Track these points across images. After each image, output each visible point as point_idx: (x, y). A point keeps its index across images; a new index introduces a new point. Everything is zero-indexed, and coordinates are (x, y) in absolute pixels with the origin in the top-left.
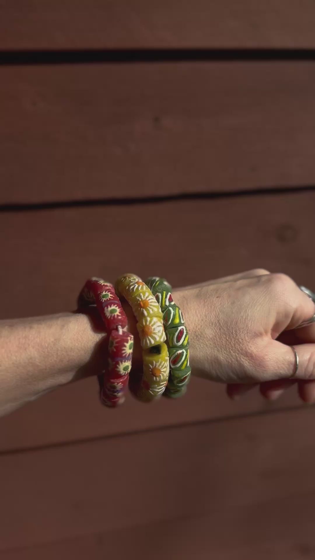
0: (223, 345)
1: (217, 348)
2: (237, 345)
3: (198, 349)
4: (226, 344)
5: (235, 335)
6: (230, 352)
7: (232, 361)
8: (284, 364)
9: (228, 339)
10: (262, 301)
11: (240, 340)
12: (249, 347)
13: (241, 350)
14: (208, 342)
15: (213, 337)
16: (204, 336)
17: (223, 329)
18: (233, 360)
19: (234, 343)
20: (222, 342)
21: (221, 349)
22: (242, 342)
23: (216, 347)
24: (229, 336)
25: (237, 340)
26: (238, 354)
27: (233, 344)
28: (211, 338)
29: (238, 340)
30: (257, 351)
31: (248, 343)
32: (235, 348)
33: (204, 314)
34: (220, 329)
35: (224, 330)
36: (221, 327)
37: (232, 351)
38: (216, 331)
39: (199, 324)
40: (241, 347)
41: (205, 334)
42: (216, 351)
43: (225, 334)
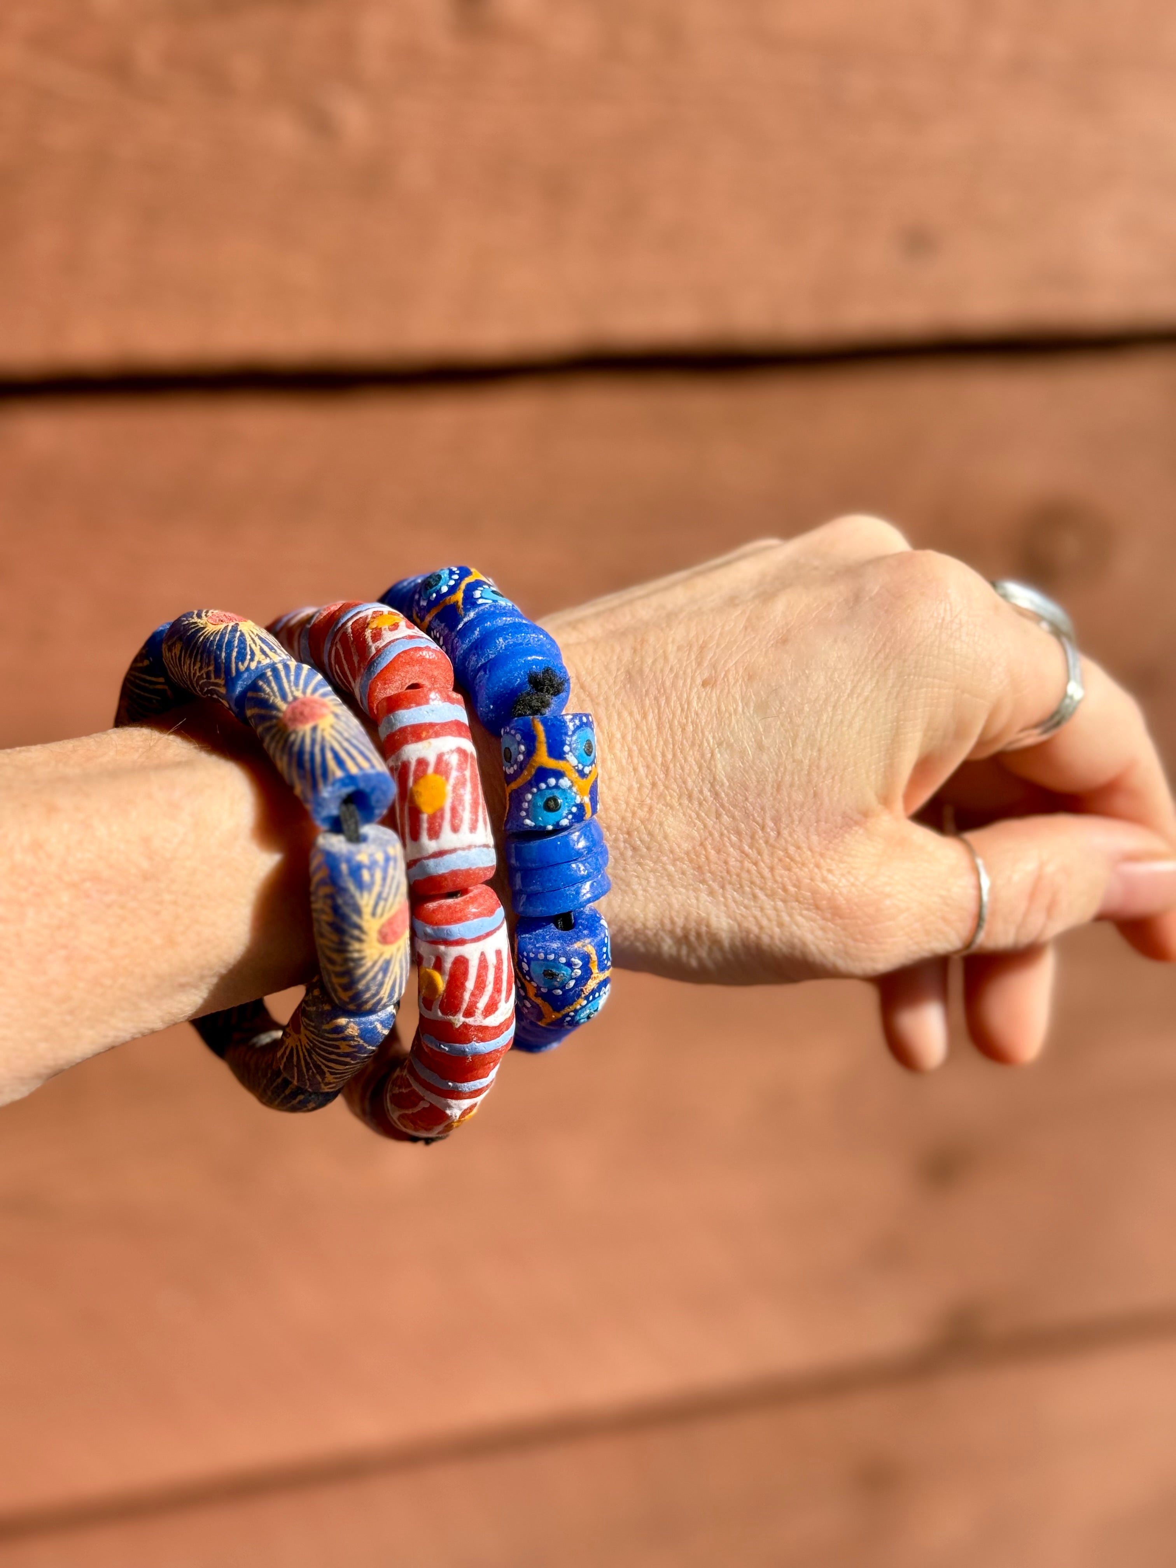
0: (728, 872)
1: (709, 886)
2: (780, 871)
3: (640, 892)
4: (742, 868)
5: (772, 833)
6: (755, 897)
7: (761, 928)
8: (944, 919)
9: (746, 848)
10: (872, 691)
11: (792, 850)
12: (825, 873)
13: (794, 886)
14: (674, 865)
15: (694, 848)
16: (660, 845)
17: (728, 812)
18: (765, 922)
19: (768, 861)
20: (726, 862)
21: (723, 887)
22: (800, 856)
23: (703, 882)
24: (752, 837)
25: (781, 853)
26: (784, 901)
27: (768, 867)
28: (687, 853)
29: (786, 850)
30: (853, 885)
31: (818, 858)
32: (776, 881)
33: (660, 760)
34: (718, 816)
35: (733, 817)
36: (722, 806)
37: (761, 895)
38: (705, 826)
39: (642, 804)
40: (795, 874)
41: (666, 837)
42: (704, 896)
43: (738, 833)
